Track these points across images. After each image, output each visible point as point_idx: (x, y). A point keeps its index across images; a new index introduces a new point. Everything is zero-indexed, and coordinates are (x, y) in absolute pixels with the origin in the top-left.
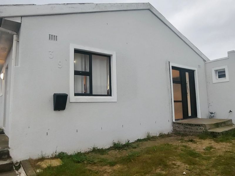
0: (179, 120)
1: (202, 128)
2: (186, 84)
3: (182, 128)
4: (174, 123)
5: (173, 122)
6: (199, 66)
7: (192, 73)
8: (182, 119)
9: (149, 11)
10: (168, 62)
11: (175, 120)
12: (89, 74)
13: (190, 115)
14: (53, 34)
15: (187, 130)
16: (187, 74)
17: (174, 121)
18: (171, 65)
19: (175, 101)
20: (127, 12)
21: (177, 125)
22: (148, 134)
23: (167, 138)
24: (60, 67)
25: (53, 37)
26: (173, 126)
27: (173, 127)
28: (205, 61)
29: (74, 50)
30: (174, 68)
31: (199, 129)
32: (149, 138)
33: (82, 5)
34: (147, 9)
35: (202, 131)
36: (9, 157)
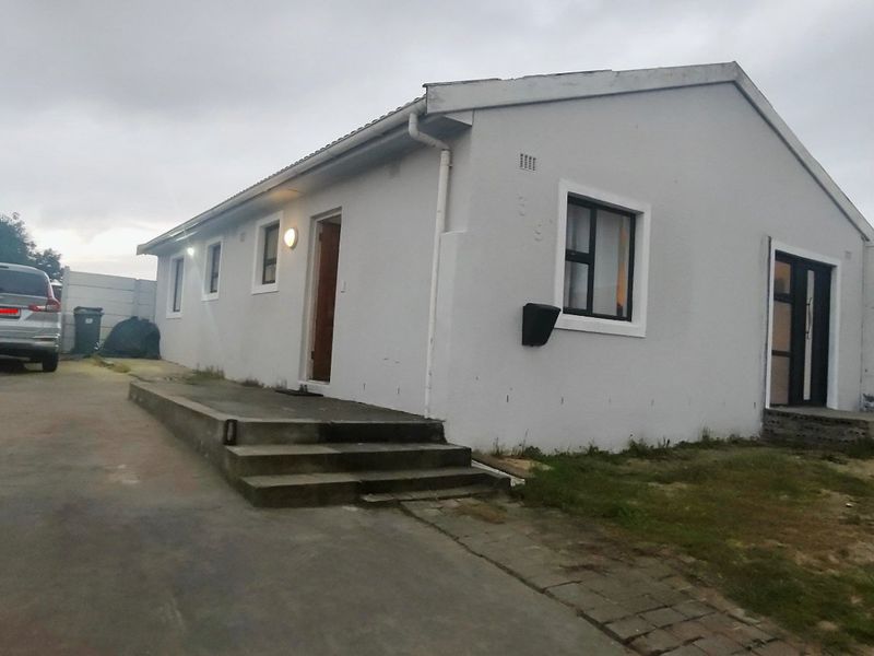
0: (778, 405)
1: (856, 430)
2: (804, 304)
3: (791, 429)
4: (766, 412)
5: (765, 409)
6: (848, 254)
7: (825, 272)
8: (784, 406)
9: (734, 86)
10: (767, 239)
11: (771, 405)
12: (589, 259)
13: (807, 396)
14: (529, 155)
15: (808, 433)
16: (811, 275)
17: (768, 407)
18: (777, 245)
19: (774, 353)
20: (681, 90)
21: (776, 419)
22: (705, 431)
23: (754, 449)
24: (539, 237)
25: (528, 162)
26: (764, 420)
27: (765, 425)
28: (868, 240)
29: (569, 197)
30: (781, 256)
31: (845, 433)
32: (707, 443)
33: (588, 77)
34: (728, 82)
35: (855, 438)
36: (443, 441)
